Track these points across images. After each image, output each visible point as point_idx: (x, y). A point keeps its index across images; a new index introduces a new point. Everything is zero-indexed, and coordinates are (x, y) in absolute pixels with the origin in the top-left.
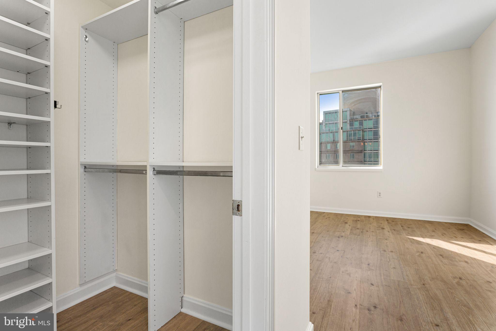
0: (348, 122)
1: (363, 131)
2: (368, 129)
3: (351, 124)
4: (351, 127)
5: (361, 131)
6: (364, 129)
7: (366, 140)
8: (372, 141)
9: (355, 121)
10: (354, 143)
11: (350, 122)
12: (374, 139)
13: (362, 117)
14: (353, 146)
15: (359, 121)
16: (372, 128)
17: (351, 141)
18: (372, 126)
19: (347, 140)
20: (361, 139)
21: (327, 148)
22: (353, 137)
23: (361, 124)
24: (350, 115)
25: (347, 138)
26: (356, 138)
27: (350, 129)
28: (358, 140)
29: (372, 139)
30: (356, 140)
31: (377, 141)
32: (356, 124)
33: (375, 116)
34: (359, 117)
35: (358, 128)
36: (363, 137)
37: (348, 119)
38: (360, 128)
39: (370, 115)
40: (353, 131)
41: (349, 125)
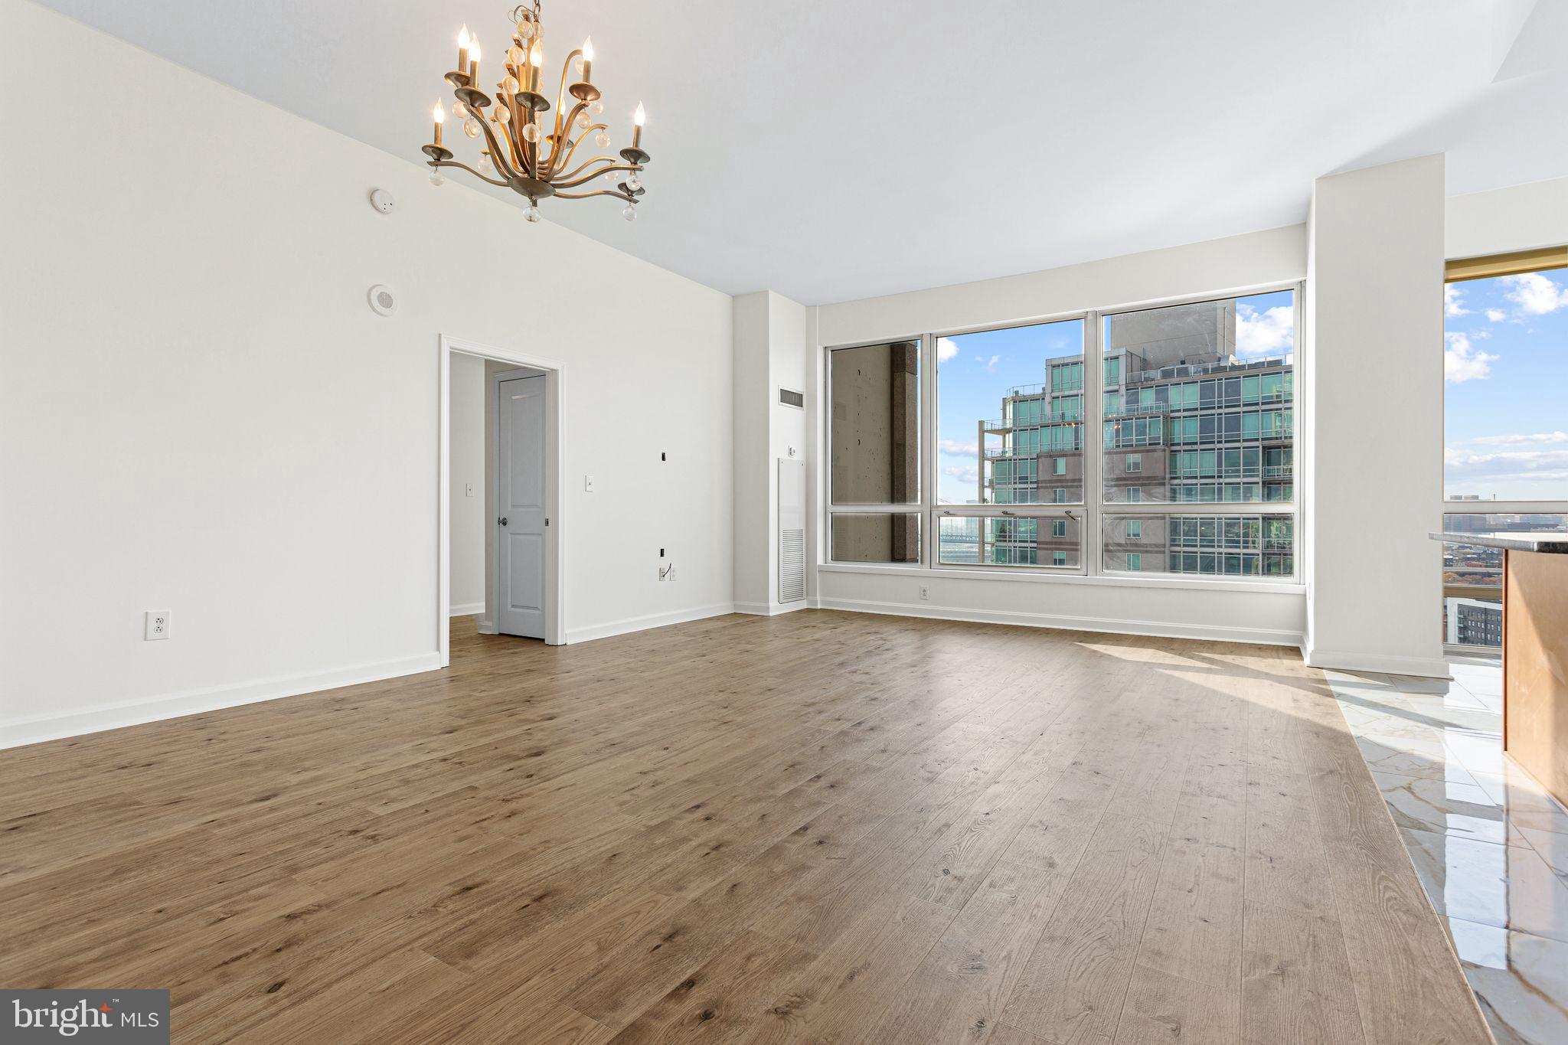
0: (1123, 390)
1: (1166, 418)
2: (1184, 410)
3: (1133, 399)
4: (1130, 406)
5: (1161, 418)
6: (1172, 411)
7: (1179, 444)
8: (1195, 447)
9: (1142, 388)
10: (1140, 455)
11: (1127, 390)
12: (1201, 443)
13: (1167, 374)
14: (1136, 465)
15: (1157, 386)
16: (1197, 409)
17: (1129, 449)
18: (1196, 402)
19: (1118, 446)
20: (1163, 443)
21: (1055, 471)
22: (1134, 438)
23: (1162, 395)
24: (1130, 369)
25: (1117, 441)
26: (1144, 440)
27: (1128, 410)
28: (1150, 444)
29: (1196, 443)
30: (1146, 445)
31: (1214, 449)
32: (1148, 398)
33: (1206, 371)
34: (1156, 374)
35: (1151, 408)
36: (1168, 436)
37: (1122, 381)
38: (1158, 408)
39: (1192, 369)
40: (1136, 419)
41: (1124, 400)
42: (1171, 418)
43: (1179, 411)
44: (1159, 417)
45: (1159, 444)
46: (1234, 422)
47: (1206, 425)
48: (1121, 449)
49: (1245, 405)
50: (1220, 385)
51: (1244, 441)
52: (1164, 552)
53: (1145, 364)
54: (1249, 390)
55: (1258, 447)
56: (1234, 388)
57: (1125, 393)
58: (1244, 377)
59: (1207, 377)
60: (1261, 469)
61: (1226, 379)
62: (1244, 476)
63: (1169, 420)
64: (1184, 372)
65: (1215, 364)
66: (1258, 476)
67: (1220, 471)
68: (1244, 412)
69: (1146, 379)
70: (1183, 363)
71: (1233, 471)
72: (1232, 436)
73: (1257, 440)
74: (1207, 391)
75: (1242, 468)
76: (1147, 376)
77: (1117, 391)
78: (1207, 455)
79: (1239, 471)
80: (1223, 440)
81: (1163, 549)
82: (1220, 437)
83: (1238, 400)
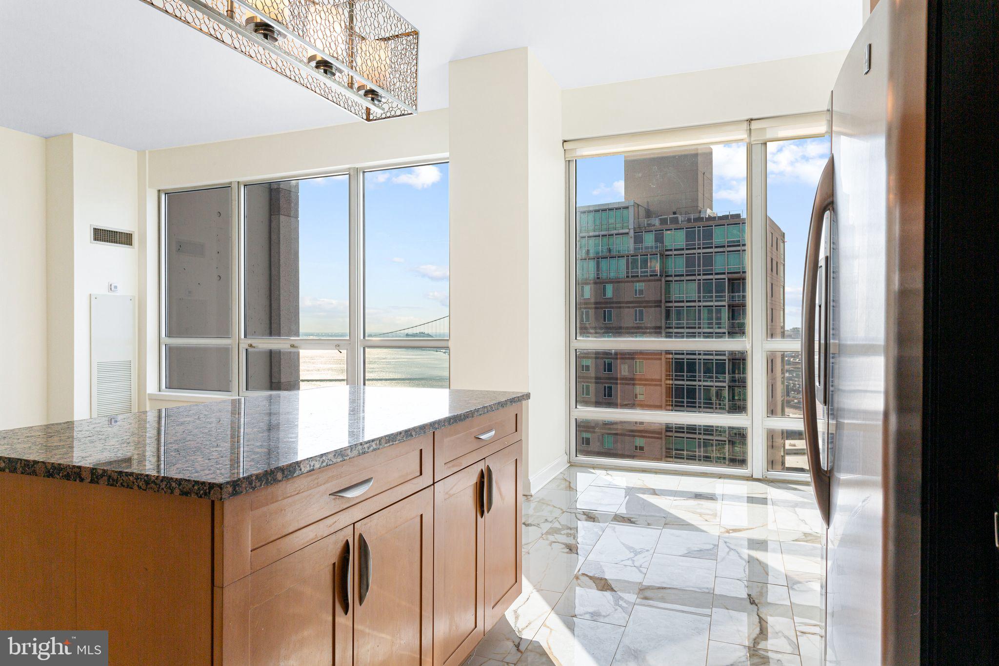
0: (632, 233)
1: (662, 255)
2: (675, 250)
3: (638, 239)
4: (638, 246)
5: (659, 255)
6: (667, 250)
7: (671, 276)
8: (682, 278)
9: (645, 232)
10: (643, 284)
11: (635, 233)
12: (687, 275)
13: (663, 222)
14: (641, 292)
15: (655, 231)
16: (683, 249)
17: (636, 279)
18: (683, 244)
19: (628, 277)
20: (659, 275)
22: (639, 270)
23: (659, 238)
24: (637, 216)
25: (628, 273)
26: (647, 272)
27: (635, 249)
28: (651, 276)
29: (683, 275)
30: (647, 276)
31: (695, 280)
32: (649, 240)
33: (689, 220)
34: (657, 222)
35: (652, 247)
36: (663, 269)
37: (631, 226)
38: (656, 247)
39: (680, 218)
40: (641, 255)
41: (632, 241)
42: (666, 255)
43: (671, 250)
44: (657, 254)
45: (657, 275)
46: (708, 260)
47: (690, 261)
48: (630, 279)
49: (716, 247)
50: (699, 231)
51: (717, 274)
52: (661, 359)
53: (649, 214)
54: (719, 236)
55: (725, 279)
56: (709, 235)
57: (633, 236)
58: (715, 226)
59: (690, 225)
60: (727, 295)
61: (703, 227)
62: (716, 301)
63: (664, 256)
64: (675, 221)
65: (697, 215)
66: (725, 301)
67: (699, 297)
68: (715, 252)
69: (649, 225)
70: (675, 213)
71: (709, 297)
72: (708, 270)
73: (724, 273)
74: (690, 236)
75: (714, 294)
76: (649, 222)
77: (628, 233)
78: (690, 283)
79: (712, 297)
80: (702, 273)
81: (660, 357)
82: (699, 271)
83: (712, 243)
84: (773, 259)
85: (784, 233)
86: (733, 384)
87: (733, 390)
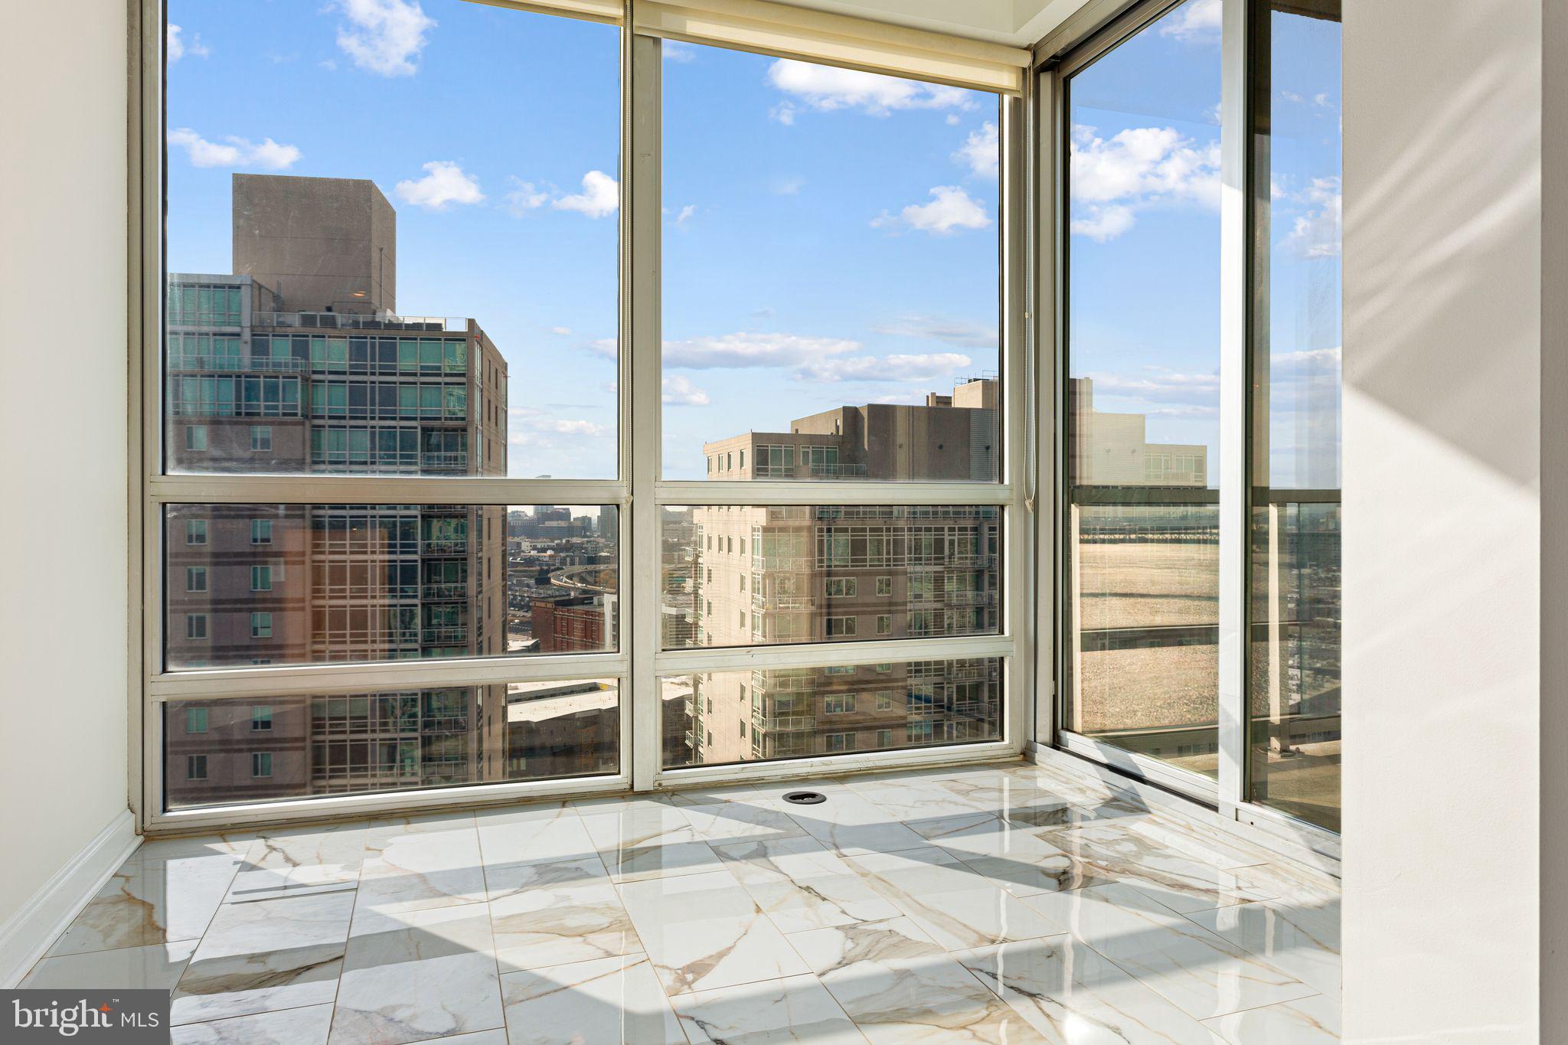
0: (247, 335)
1: (305, 380)
2: (331, 373)
3: (259, 347)
4: (259, 359)
5: (299, 380)
6: (314, 372)
7: (322, 417)
8: (343, 422)
9: (274, 335)
10: (270, 428)
11: (254, 335)
12: (351, 418)
13: (308, 321)
14: (265, 442)
15: (293, 336)
16: (344, 373)
17: (252, 418)
18: (344, 363)
19: (238, 414)
20: (299, 414)
22: (262, 403)
23: (301, 349)
24: (257, 306)
25: (238, 406)
26: (276, 407)
27: (254, 364)
28: (284, 414)
29: (344, 418)
30: (277, 414)
31: (365, 427)
32: (281, 352)
33: (356, 324)
34: (294, 320)
35: (286, 365)
36: (308, 404)
37: (246, 323)
38: (295, 365)
39: (340, 319)
40: (265, 377)
41: (246, 350)
42: (314, 381)
43: (323, 372)
44: (296, 377)
45: (296, 414)
46: (389, 395)
47: (357, 395)
48: (243, 419)
49: (402, 374)
50: (373, 345)
51: (402, 419)
52: (303, 563)
53: (281, 305)
54: (408, 359)
55: (416, 428)
56: (389, 352)
57: (249, 339)
58: (401, 339)
59: (354, 332)
60: (419, 455)
61: (380, 338)
62: (401, 464)
63: (310, 382)
64: (330, 322)
65: (369, 317)
66: (416, 464)
67: (373, 456)
68: (401, 383)
69: (281, 324)
70: (329, 309)
71: (389, 456)
72: (387, 411)
73: (415, 419)
74: (358, 351)
75: (398, 453)
76: (281, 319)
77: (238, 335)
78: (360, 432)
79: (394, 456)
80: (377, 415)
81: (301, 559)
82: (373, 411)
83: (395, 367)
84: (491, 400)
85: (506, 364)
86: (430, 600)
87: (430, 610)
